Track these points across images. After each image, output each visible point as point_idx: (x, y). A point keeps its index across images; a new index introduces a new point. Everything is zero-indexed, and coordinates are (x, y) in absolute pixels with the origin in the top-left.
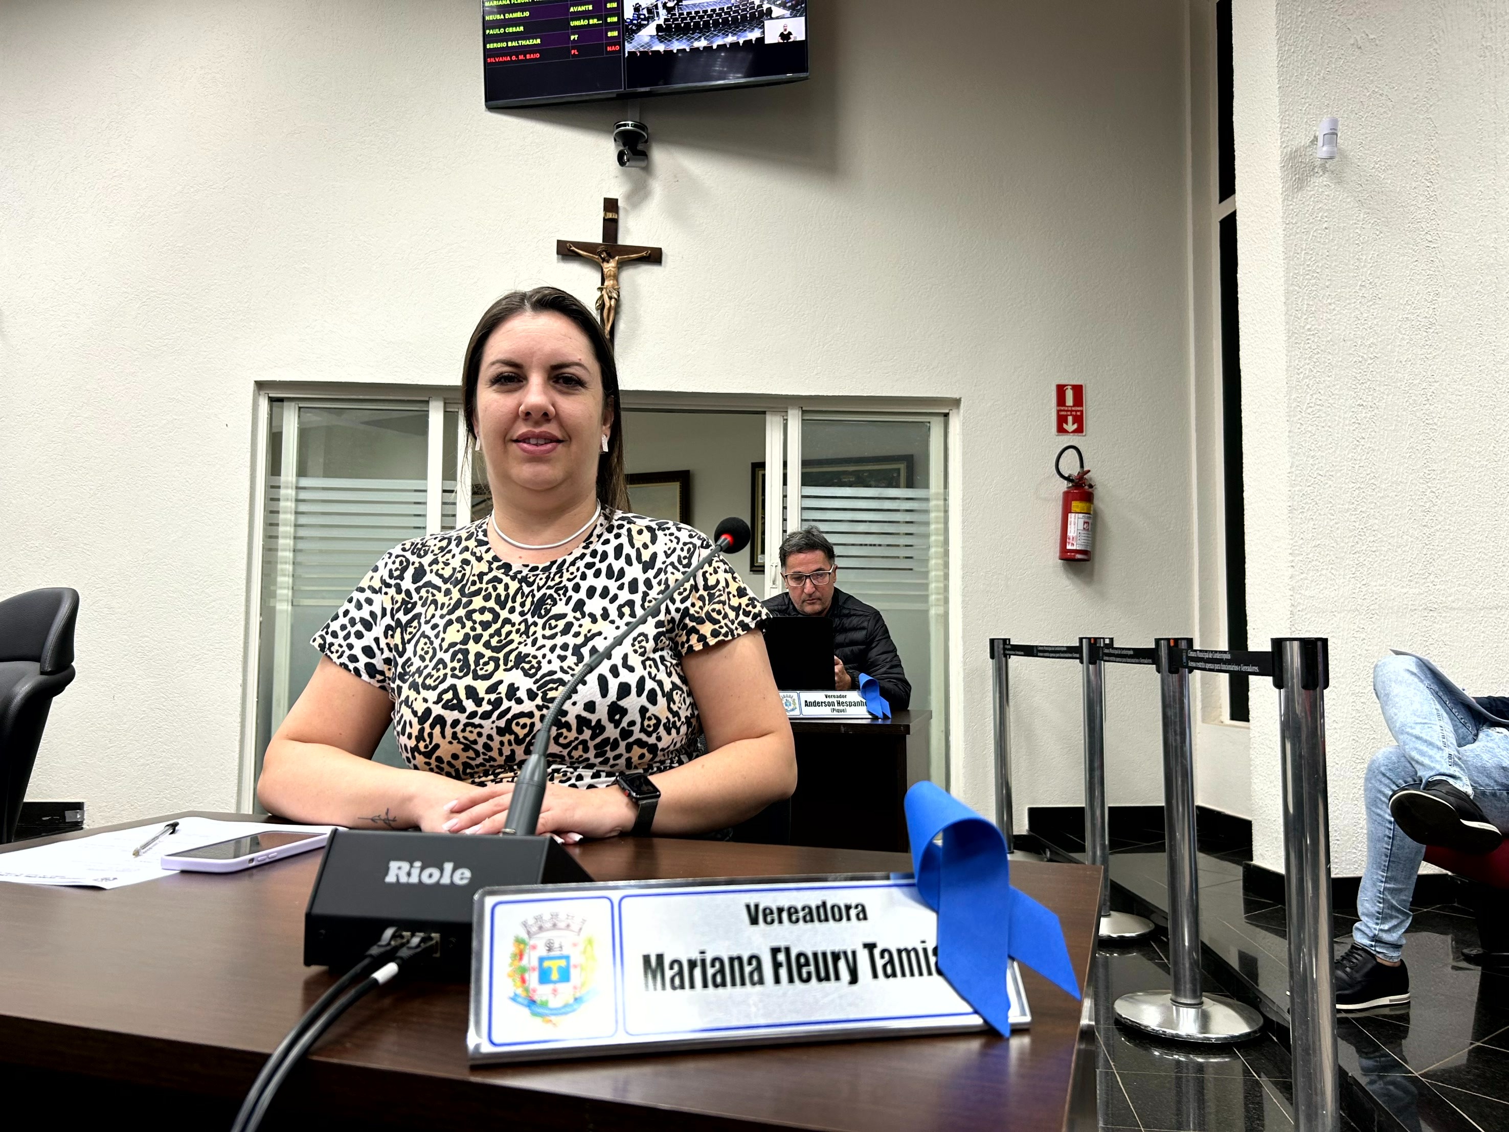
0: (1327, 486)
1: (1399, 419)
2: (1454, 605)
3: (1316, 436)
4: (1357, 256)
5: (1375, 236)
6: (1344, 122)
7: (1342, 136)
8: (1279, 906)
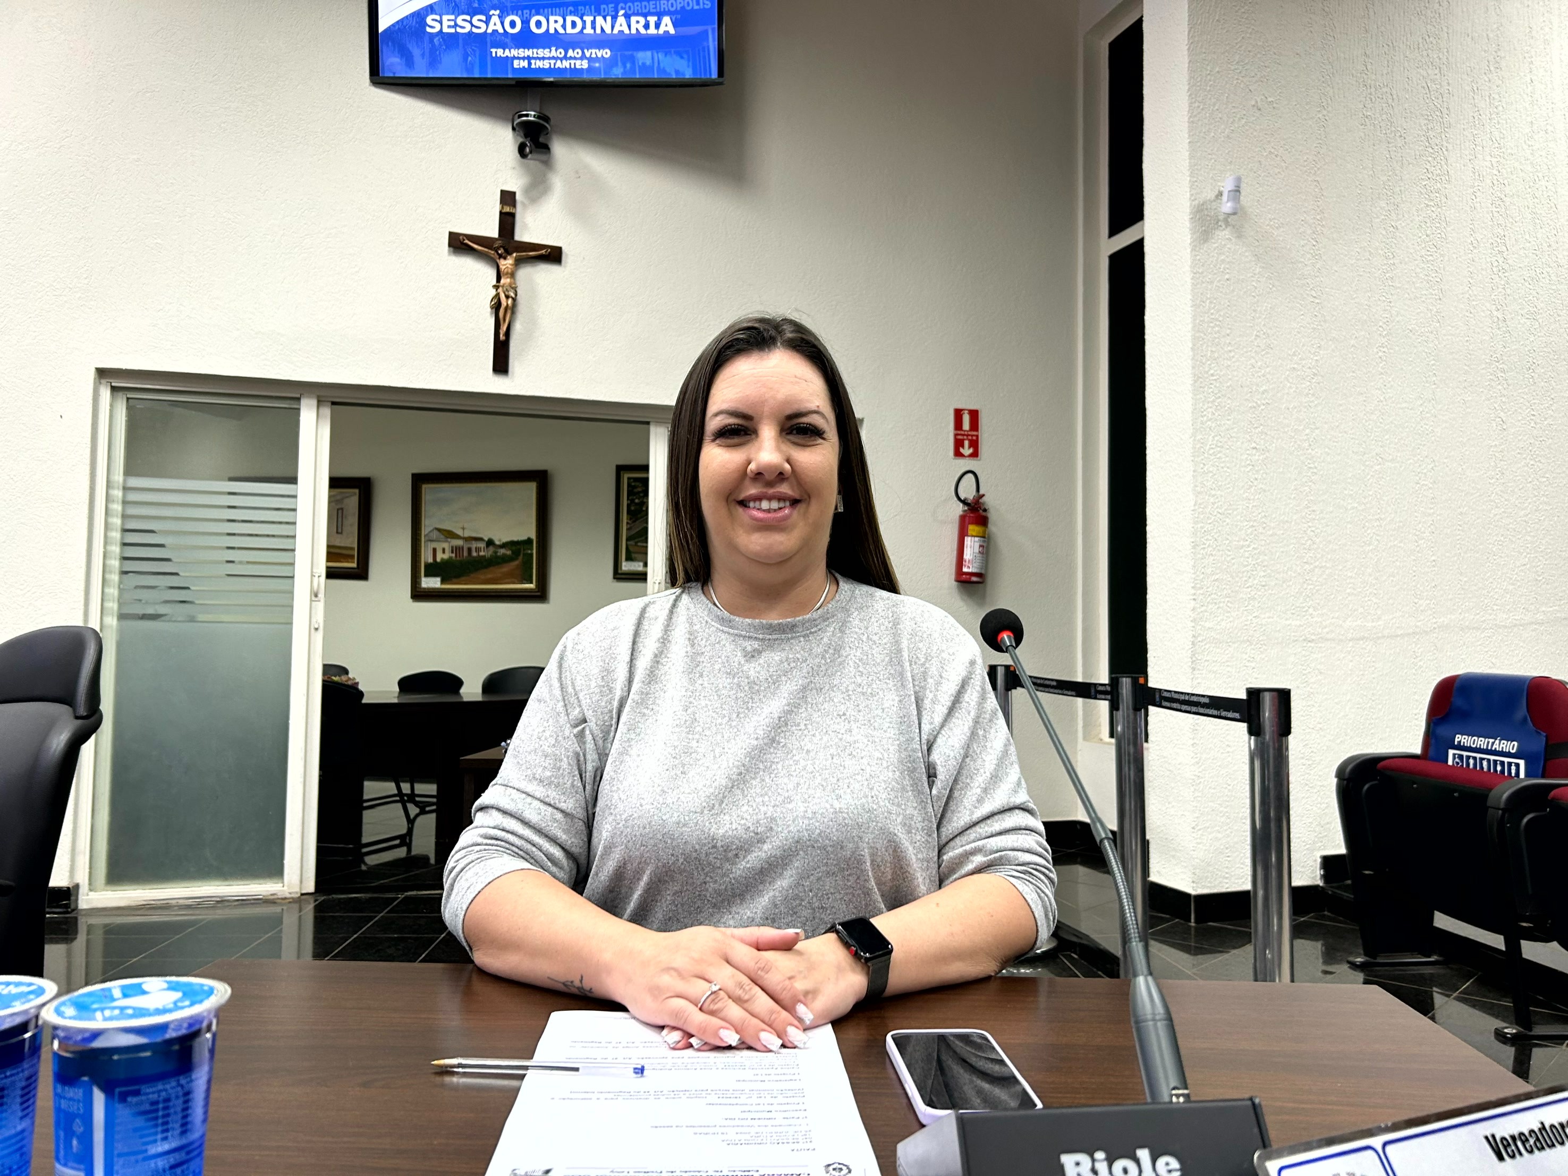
0: (1225, 524)
1: (1286, 462)
2: (1329, 636)
3: (1216, 476)
4: (1253, 308)
5: (1268, 290)
6: (1244, 180)
7: (1243, 193)
8: (1177, 920)
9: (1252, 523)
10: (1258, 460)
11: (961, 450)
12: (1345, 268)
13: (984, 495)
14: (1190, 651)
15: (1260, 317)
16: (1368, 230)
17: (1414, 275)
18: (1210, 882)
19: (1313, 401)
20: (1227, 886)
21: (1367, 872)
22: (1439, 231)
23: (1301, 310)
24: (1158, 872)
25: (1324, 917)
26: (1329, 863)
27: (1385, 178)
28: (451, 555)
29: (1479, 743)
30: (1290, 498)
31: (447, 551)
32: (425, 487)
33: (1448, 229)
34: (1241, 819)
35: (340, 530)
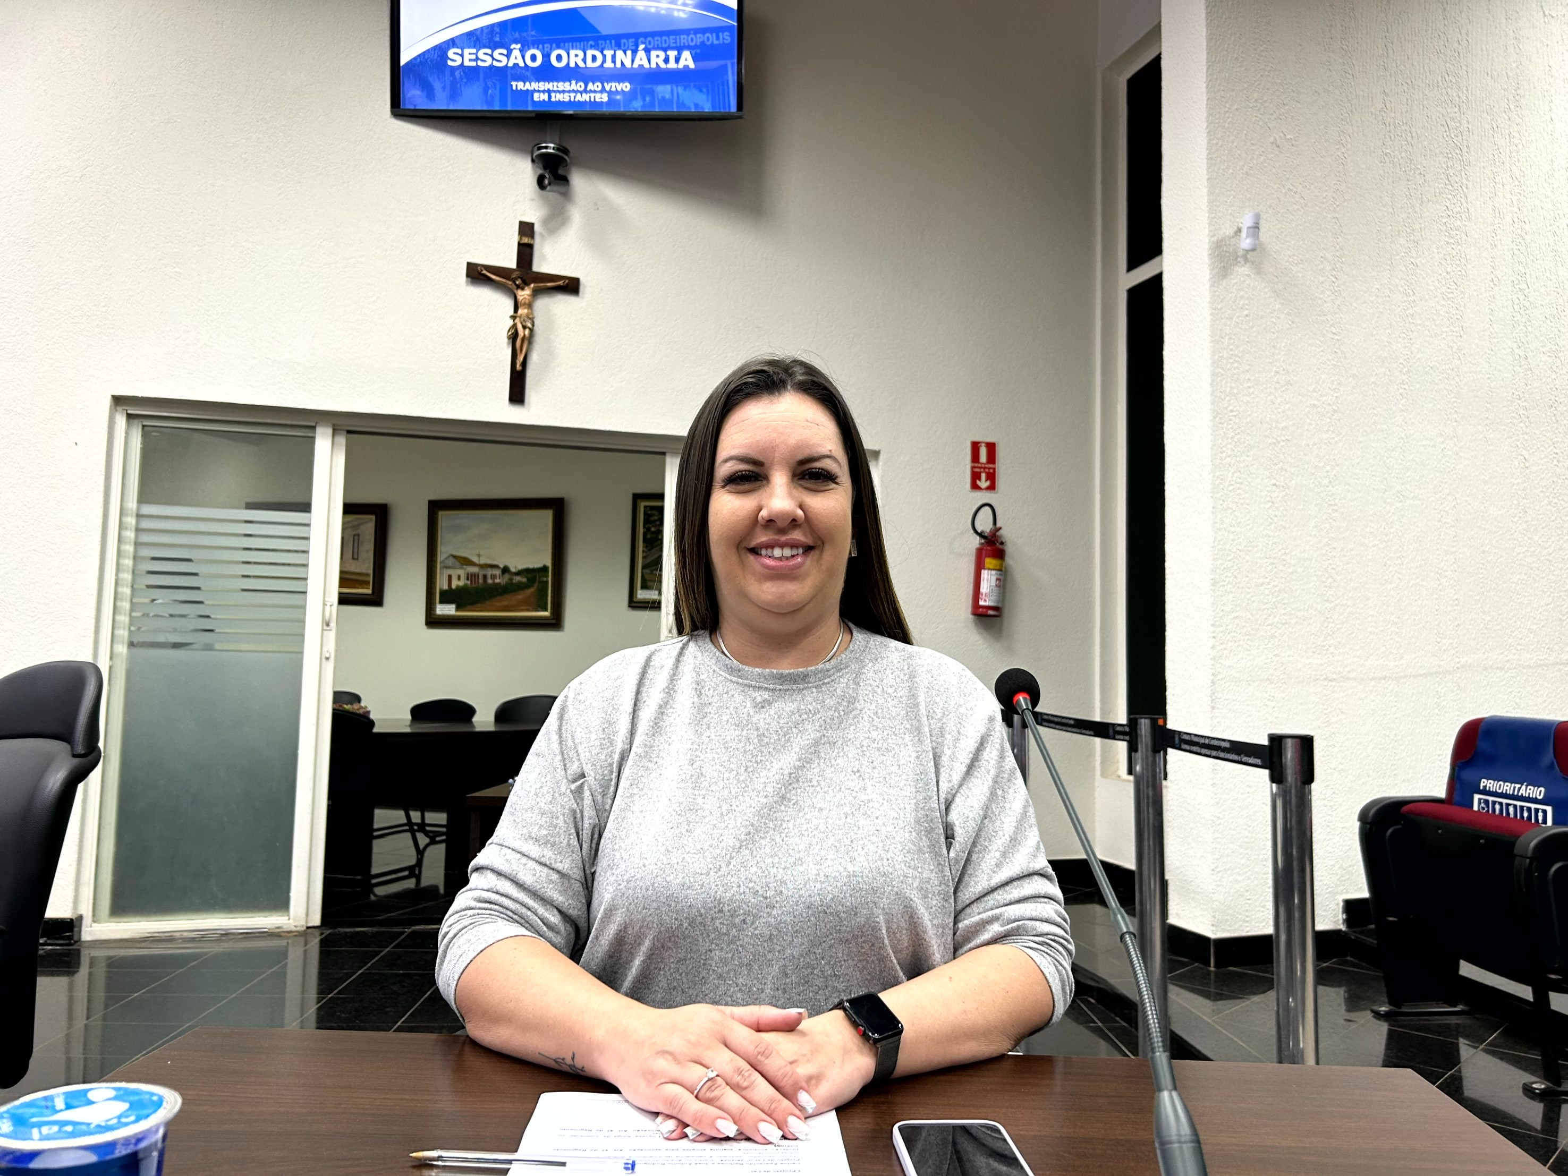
0: (1244, 561)
1: (1306, 499)
2: (1350, 676)
3: (1235, 513)
4: (1272, 344)
5: (1288, 326)
6: (1264, 216)
7: (1262, 230)
8: (1196, 964)
9: (1271, 561)
10: (1278, 497)
11: (978, 482)
12: (1365, 305)
13: (1000, 528)
14: (1210, 689)
15: (1279, 353)
16: (1388, 267)
17: (1435, 312)
18: (1229, 926)
19: (1333, 438)
20: (1248, 929)
21: (1391, 919)
22: (1459, 269)
23: (1321, 346)
24: (1177, 914)
25: (1346, 963)
26: (1351, 906)
27: (1405, 215)
28: (467, 582)
29: (1505, 788)
30: (1310, 536)
31: (462, 577)
32: (441, 514)
33: (1469, 266)
34: (1262, 861)
35: (356, 557)
